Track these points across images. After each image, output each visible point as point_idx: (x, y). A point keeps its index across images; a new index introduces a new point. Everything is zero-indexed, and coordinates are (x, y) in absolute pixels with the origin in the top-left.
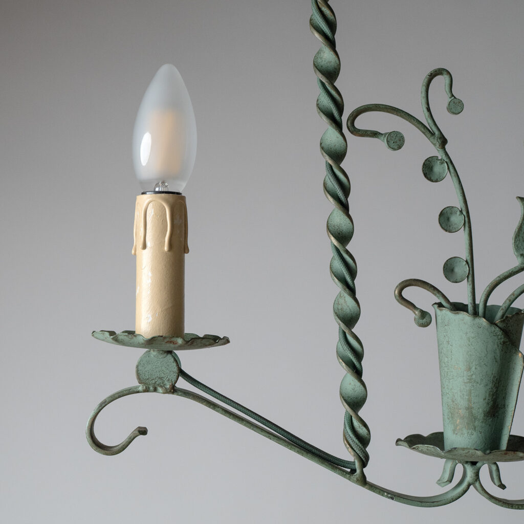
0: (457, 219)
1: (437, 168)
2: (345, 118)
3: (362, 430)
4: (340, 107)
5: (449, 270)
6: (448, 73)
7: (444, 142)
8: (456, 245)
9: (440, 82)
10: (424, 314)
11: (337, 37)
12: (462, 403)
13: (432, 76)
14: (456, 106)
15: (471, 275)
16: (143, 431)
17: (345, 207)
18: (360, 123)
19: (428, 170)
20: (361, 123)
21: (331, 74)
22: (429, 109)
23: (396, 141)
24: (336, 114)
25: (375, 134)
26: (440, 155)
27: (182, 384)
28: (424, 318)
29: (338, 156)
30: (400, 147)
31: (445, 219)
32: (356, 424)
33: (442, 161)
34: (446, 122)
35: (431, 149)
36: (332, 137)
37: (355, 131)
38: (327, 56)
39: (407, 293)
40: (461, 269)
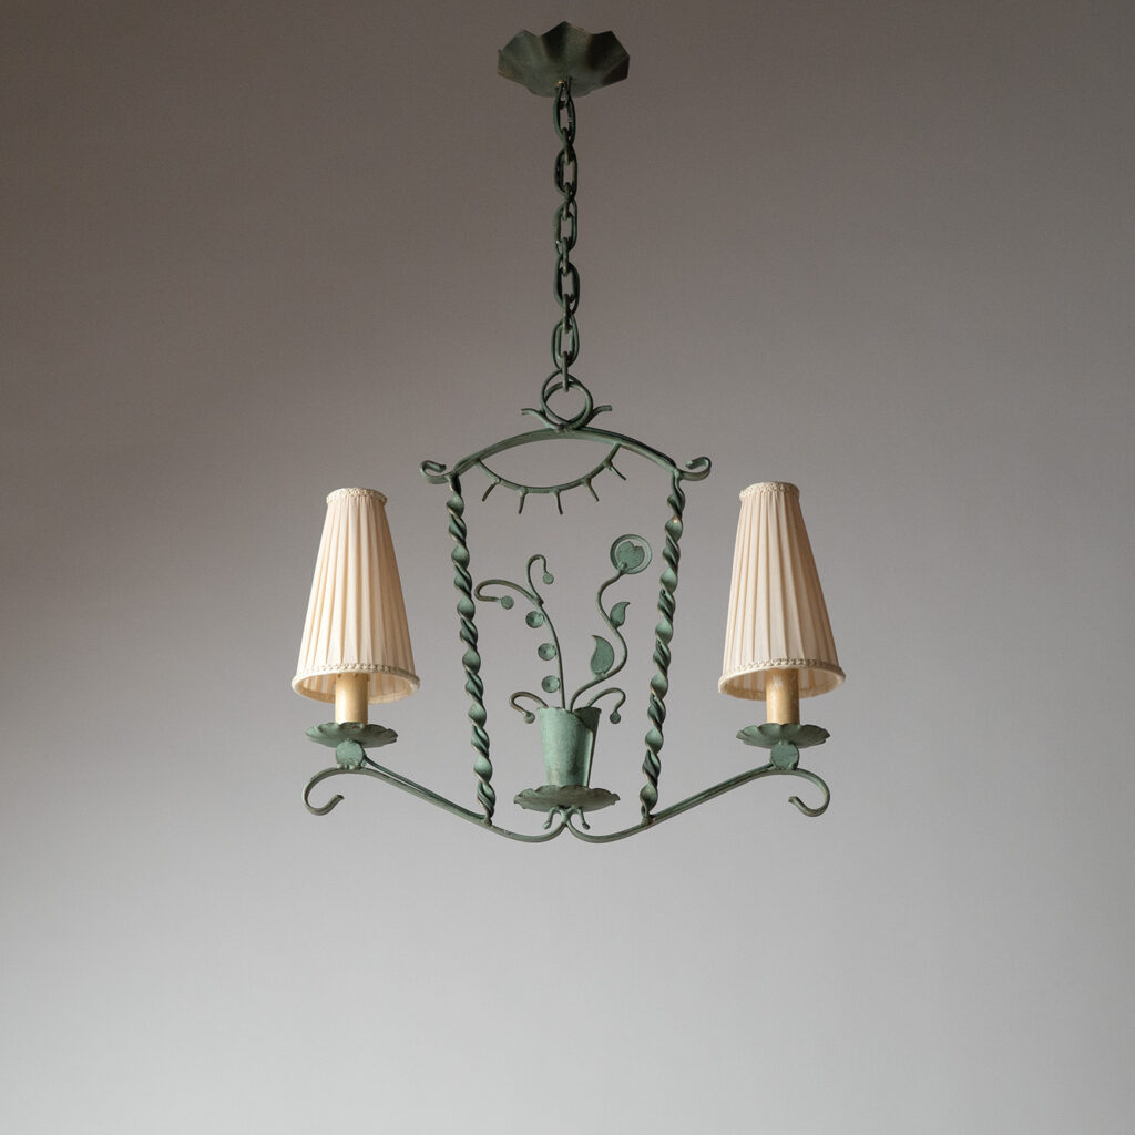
0: (551, 652)
1: (537, 620)
2: (473, 592)
3: (488, 791)
4: (469, 583)
5: (546, 684)
6: (543, 557)
7: (541, 602)
8: (551, 668)
9: (538, 564)
10: (529, 714)
11: (467, 540)
12: (554, 767)
13: (532, 560)
14: (549, 580)
15: (562, 686)
16: (341, 797)
17: (474, 647)
18: (482, 593)
19: (530, 620)
20: (484, 592)
21: (464, 563)
22: (530, 581)
23: (508, 604)
24: (467, 588)
25: (493, 599)
26: (539, 611)
27: (368, 766)
28: (530, 717)
29: (470, 615)
30: (510, 607)
31: (542, 651)
32: (485, 787)
33: (540, 615)
34: (543, 590)
35: (533, 607)
36: (466, 603)
37: (480, 597)
38: (461, 551)
39: (517, 701)
40: (555, 684)
